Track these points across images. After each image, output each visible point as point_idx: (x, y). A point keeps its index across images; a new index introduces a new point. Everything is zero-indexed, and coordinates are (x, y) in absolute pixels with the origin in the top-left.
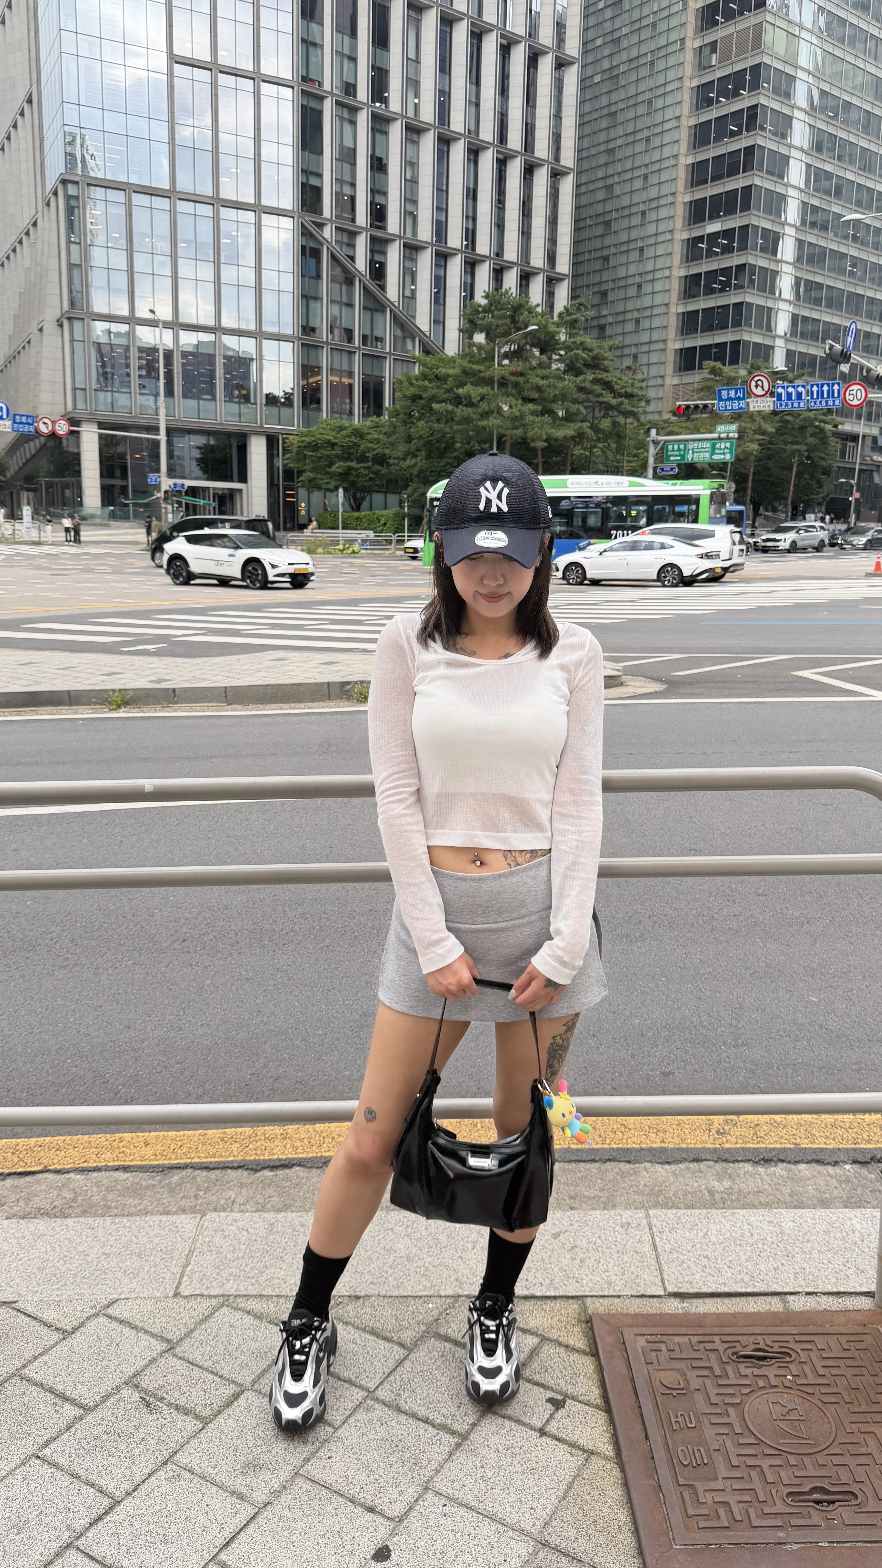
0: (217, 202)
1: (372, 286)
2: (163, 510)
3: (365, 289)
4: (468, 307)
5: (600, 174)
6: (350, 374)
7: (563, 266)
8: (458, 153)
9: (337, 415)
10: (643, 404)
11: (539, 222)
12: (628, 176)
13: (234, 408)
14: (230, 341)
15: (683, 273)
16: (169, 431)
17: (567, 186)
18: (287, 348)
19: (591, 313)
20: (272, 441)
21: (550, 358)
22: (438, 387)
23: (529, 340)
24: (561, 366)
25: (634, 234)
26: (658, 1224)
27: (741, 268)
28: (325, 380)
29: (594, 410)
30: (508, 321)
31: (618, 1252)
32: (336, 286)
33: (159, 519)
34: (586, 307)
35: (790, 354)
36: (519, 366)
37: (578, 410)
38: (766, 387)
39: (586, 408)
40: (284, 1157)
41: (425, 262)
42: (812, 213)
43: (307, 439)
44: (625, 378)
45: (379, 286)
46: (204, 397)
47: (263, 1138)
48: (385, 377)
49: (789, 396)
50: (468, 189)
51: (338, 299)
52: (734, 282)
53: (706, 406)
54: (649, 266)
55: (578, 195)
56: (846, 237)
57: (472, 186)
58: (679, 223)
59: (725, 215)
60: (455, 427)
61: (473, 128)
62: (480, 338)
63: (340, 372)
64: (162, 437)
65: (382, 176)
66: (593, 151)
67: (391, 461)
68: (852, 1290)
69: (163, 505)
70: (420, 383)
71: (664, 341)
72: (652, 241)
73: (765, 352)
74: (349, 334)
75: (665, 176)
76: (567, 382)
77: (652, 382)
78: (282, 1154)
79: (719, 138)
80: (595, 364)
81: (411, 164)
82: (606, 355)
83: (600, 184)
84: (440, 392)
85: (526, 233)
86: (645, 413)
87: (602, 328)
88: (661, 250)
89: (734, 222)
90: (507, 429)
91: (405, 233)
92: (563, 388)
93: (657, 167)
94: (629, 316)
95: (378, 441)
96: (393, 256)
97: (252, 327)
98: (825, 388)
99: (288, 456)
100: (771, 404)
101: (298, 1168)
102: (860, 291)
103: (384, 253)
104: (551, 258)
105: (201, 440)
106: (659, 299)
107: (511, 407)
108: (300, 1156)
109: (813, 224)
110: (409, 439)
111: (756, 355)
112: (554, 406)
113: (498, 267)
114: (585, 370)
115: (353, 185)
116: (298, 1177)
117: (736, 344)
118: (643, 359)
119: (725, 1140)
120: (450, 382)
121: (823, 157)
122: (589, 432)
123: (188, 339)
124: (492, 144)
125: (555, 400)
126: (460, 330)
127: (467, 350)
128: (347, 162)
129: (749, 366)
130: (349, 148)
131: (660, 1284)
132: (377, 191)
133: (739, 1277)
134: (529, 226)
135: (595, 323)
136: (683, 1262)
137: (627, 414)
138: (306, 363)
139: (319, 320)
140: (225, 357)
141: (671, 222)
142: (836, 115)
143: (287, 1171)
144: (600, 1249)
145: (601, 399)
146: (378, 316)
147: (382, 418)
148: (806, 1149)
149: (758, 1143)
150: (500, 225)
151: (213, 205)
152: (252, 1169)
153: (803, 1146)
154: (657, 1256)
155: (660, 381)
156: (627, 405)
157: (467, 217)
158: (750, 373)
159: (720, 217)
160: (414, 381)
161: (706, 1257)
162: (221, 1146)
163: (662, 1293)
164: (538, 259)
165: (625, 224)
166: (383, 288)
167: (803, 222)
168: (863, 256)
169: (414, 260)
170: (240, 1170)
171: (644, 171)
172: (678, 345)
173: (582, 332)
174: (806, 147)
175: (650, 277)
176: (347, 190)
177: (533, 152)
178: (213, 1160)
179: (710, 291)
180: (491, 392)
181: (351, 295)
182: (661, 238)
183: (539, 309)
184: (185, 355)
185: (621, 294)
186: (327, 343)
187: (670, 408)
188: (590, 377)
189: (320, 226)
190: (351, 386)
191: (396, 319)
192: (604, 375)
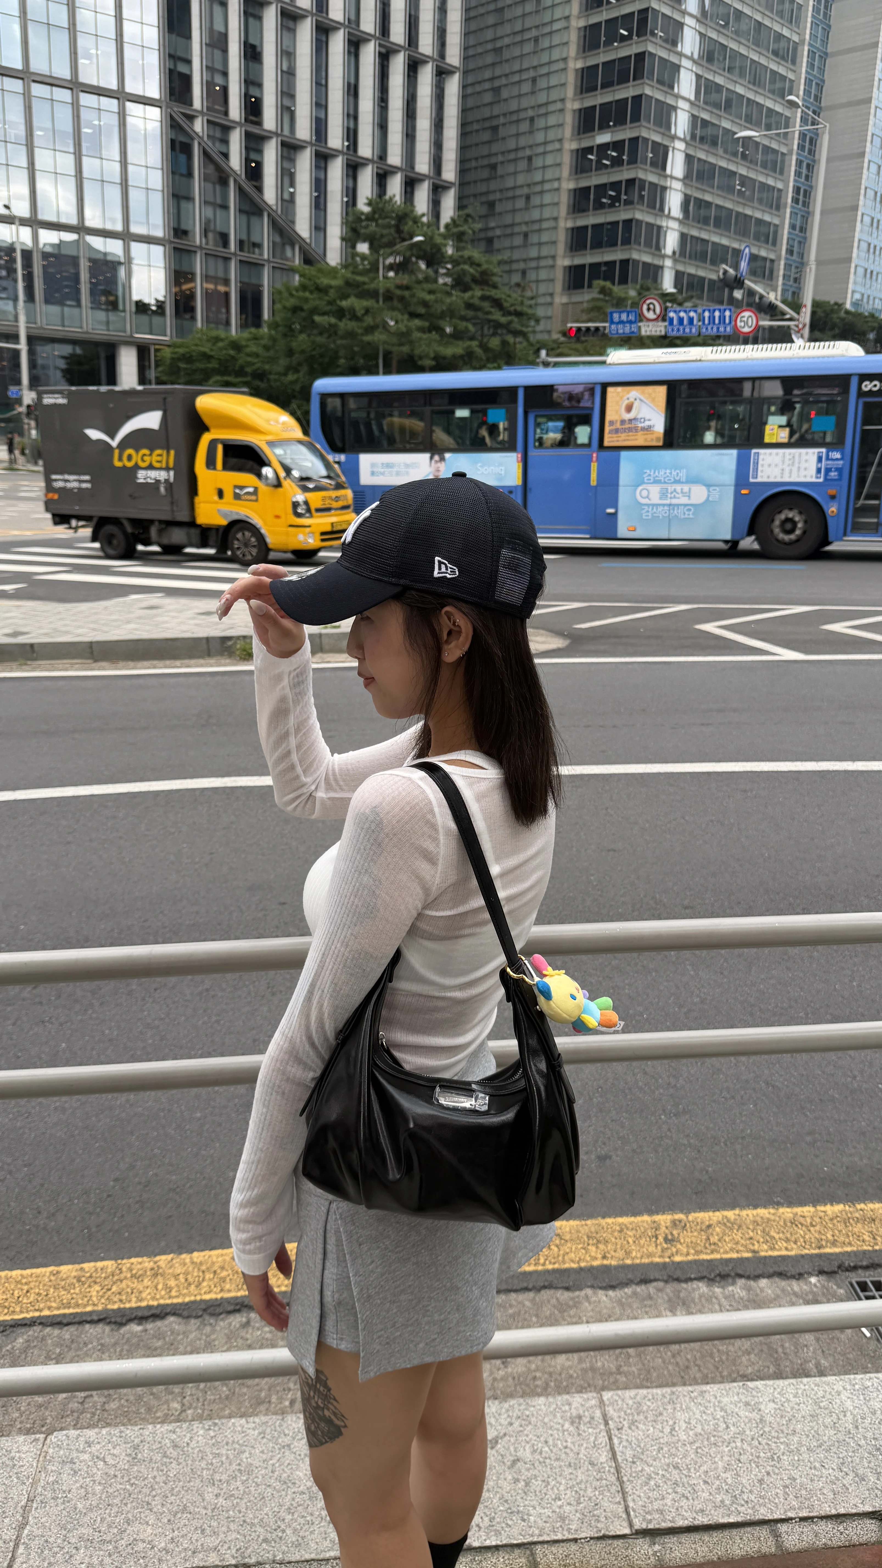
0: (75, 86)
1: (248, 188)
2: (26, 427)
3: (241, 190)
4: (350, 214)
5: (488, 74)
6: (227, 282)
7: (449, 173)
8: (337, 44)
9: (212, 325)
10: (532, 323)
11: (424, 124)
12: (516, 78)
13: (101, 315)
14: (96, 242)
15: (572, 185)
16: (31, 339)
17: (453, 86)
18: (158, 252)
19: (478, 226)
20: (143, 351)
21: (436, 272)
22: (320, 299)
23: (415, 251)
24: (449, 280)
25: (523, 142)
26: (615, 1415)
27: (631, 182)
28: (199, 287)
29: (482, 328)
30: (393, 230)
31: (570, 1465)
32: (210, 186)
33: (21, 434)
34: (473, 218)
35: (679, 276)
36: (405, 279)
37: (466, 328)
38: (658, 310)
39: (474, 325)
40: (155, 1303)
41: (304, 163)
42: (702, 127)
43: (181, 351)
44: (514, 295)
45: (256, 187)
46: (69, 303)
47: (129, 1275)
48: (262, 286)
49: (681, 320)
50: (349, 84)
51: (212, 200)
52: (624, 197)
53: (597, 329)
54: (538, 177)
55: (464, 97)
56: (735, 154)
57: (352, 81)
58: (568, 131)
59: (614, 125)
60: (339, 342)
61: (353, 18)
62: (363, 248)
63: (214, 279)
64: (23, 346)
65: (256, 65)
66: (480, 50)
67: (272, 377)
68: (854, 1511)
69: (26, 421)
70: (301, 294)
71: (554, 257)
72: (540, 150)
73: (654, 272)
74: (224, 238)
75: (554, 81)
76: (454, 298)
77: (541, 300)
78: (153, 1298)
79: (609, 42)
80: (484, 279)
81: (287, 54)
82: (495, 270)
83: (487, 86)
84: (321, 304)
85: (410, 135)
86: (534, 332)
87: (490, 241)
88: (549, 160)
89: (625, 134)
90: (393, 345)
91: (282, 130)
92: (450, 304)
93: (545, 70)
94: (517, 229)
95: (257, 355)
96: (270, 155)
97: (119, 227)
98: (717, 314)
99: (160, 369)
100: (663, 329)
101: (172, 1319)
102: (748, 212)
103: (260, 152)
104: (437, 163)
105: (67, 350)
106: (547, 213)
107: (397, 322)
108: (175, 1301)
109: (702, 139)
110: (290, 353)
111: (645, 276)
112: (441, 323)
113: (381, 171)
114: (473, 285)
115: (225, 74)
116: (172, 1333)
117: (625, 263)
118: (532, 276)
119: (674, 1250)
120: (332, 293)
121: (713, 68)
122: (479, 351)
123: (48, 238)
124: (373, 36)
125: (442, 316)
126: (343, 239)
127: (350, 260)
128: (218, 48)
129: (638, 287)
130: (220, 33)
131: (624, 1516)
132: (252, 82)
133: (719, 1498)
134: (414, 128)
135: (482, 235)
136: (650, 1478)
137: (516, 333)
138: (178, 268)
139: (191, 222)
140: (90, 260)
141: (560, 130)
142: (727, 23)
143: (159, 1323)
144: (548, 1461)
145: (490, 317)
146: (254, 220)
147: (261, 330)
148: (765, 1257)
149: (712, 1252)
150: (382, 126)
151: (71, 89)
152: (115, 1323)
153: (763, 1254)
154: (618, 1469)
155: (548, 299)
156: (516, 325)
157: (348, 115)
158: (640, 294)
159: (609, 127)
160: (294, 293)
161: (676, 1467)
162: (77, 1290)
163: (627, 1531)
164: (423, 165)
165: (513, 130)
166: (260, 189)
167: (693, 136)
168: (752, 175)
169: (292, 161)
170: (101, 1325)
171: (532, 73)
172: (567, 262)
173: (469, 246)
174: (696, 56)
175: (538, 188)
176: (218, 79)
177: (417, 47)
178: (66, 1311)
179: (599, 206)
180: (376, 305)
181: (225, 197)
182: (550, 147)
183: (425, 219)
184: (45, 256)
185: (509, 206)
186: (201, 247)
187: (560, 328)
188: (478, 293)
189: (191, 118)
190: (227, 295)
191: (275, 225)
192: (493, 293)
